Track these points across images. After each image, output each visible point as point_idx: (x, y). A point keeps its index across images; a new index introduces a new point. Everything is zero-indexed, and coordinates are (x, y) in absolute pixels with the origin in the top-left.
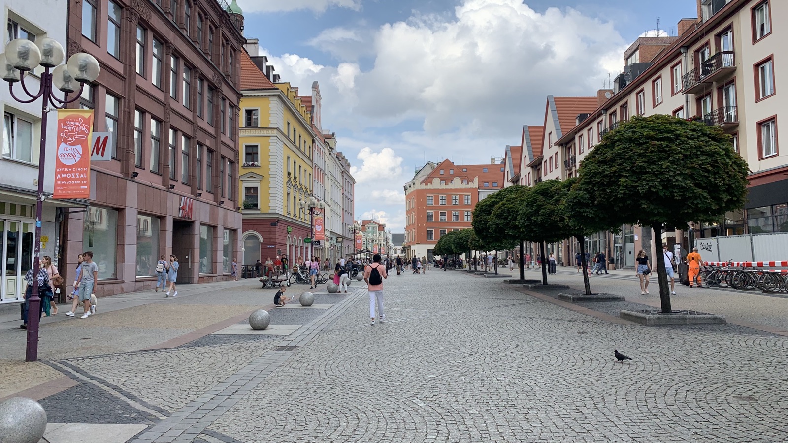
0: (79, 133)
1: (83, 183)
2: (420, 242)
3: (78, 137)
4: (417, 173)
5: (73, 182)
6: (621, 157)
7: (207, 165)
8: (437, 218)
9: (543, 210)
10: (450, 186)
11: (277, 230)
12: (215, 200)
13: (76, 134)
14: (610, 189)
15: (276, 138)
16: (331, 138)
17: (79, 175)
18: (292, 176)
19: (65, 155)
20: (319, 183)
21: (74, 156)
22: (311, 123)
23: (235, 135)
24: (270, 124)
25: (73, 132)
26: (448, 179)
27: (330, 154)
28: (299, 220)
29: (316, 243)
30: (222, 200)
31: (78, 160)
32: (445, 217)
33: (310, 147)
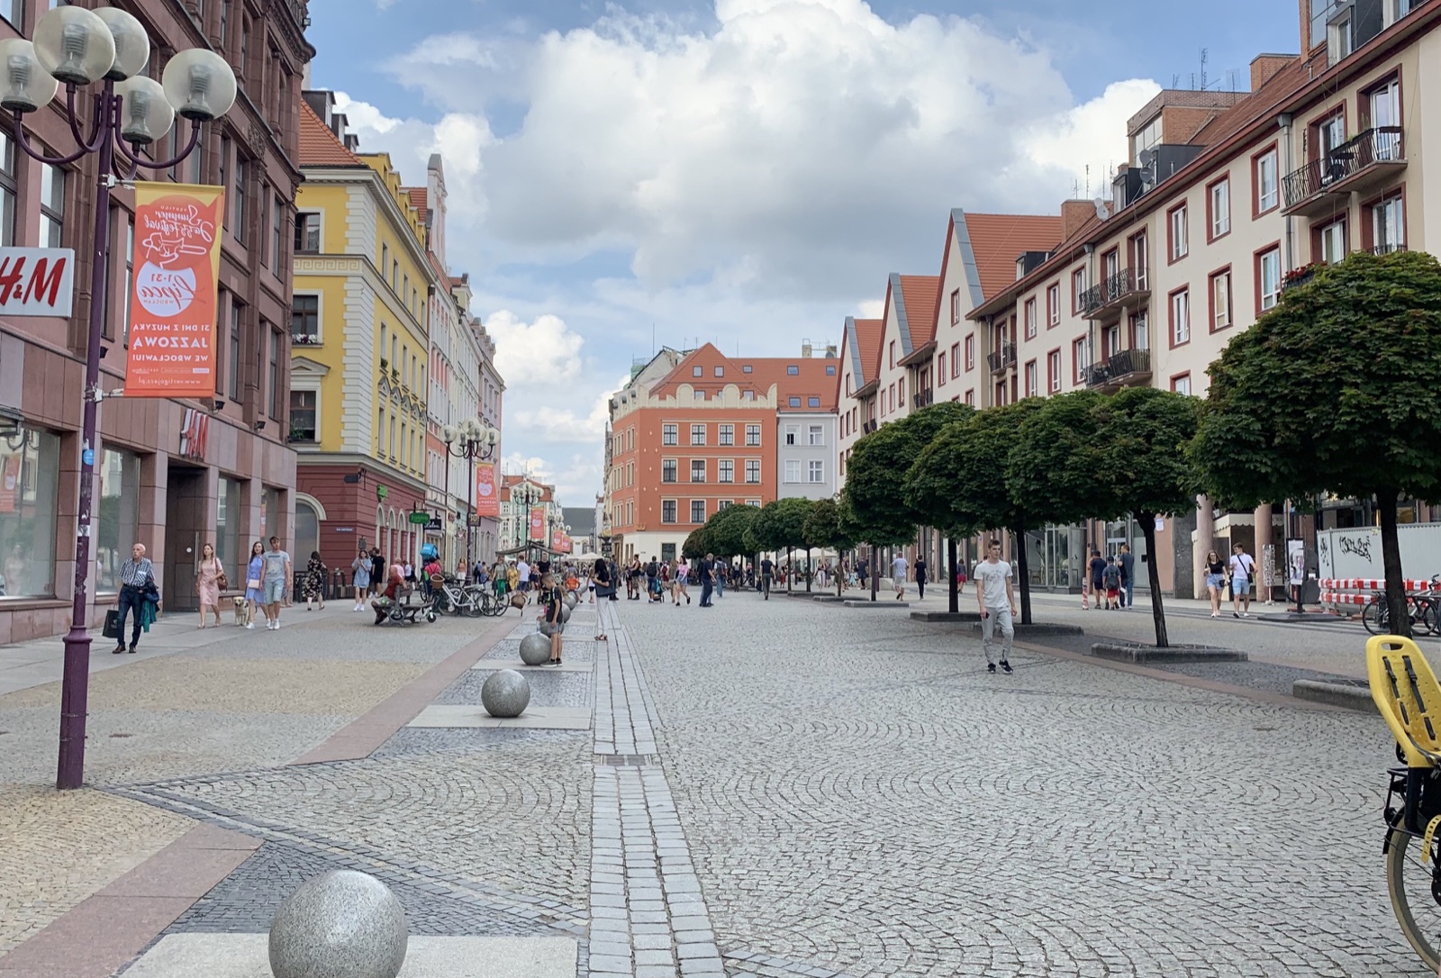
0: (187, 241)
1: (198, 360)
2: (646, 526)
3: (185, 249)
4: (639, 371)
5: (174, 358)
6: (1338, 342)
7: (232, 337)
8: (685, 473)
9: (1075, 458)
10: (716, 403)
11: (360, 492)
12: (247, 417)
13: (181, 243)
14: (1315, 412)
15: (361, 280)
16: (459, 286)
17: (190, 342)
18: (389, 368)
19: (155, 291)
20: (440, 387)
21: (176, 295)
22: (427, 249)
23: (286, 268)
24: (346, 247)
25: (173, 236)
26: (710, 387)
27: (460, 322)
28: (401, 470)
29: (433, 525)
30: (261, 418)
31: (185, 304)
32: (703, 473)
33: (423, 304)
